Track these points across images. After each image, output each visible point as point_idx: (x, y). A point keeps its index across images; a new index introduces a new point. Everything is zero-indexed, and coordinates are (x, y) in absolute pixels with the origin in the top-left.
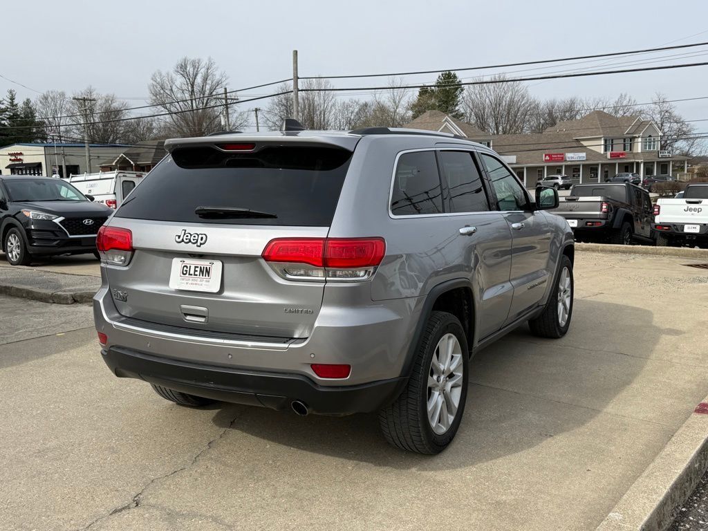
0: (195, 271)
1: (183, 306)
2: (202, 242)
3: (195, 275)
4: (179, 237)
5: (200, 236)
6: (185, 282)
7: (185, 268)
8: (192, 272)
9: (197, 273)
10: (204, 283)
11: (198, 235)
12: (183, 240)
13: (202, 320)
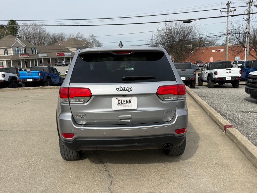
0: (124, 102)
1: (119, 116)
2: (130, 90)
3: (124, 103)
4: (119, 89)
5: (129, 88)
6: (120, 106)
7: (119, 101)
8: (123, 102)
9: (126, 102)
10: (129, 106)
11: (128, 87)
12: (121, 90)
13: (129, 120)
